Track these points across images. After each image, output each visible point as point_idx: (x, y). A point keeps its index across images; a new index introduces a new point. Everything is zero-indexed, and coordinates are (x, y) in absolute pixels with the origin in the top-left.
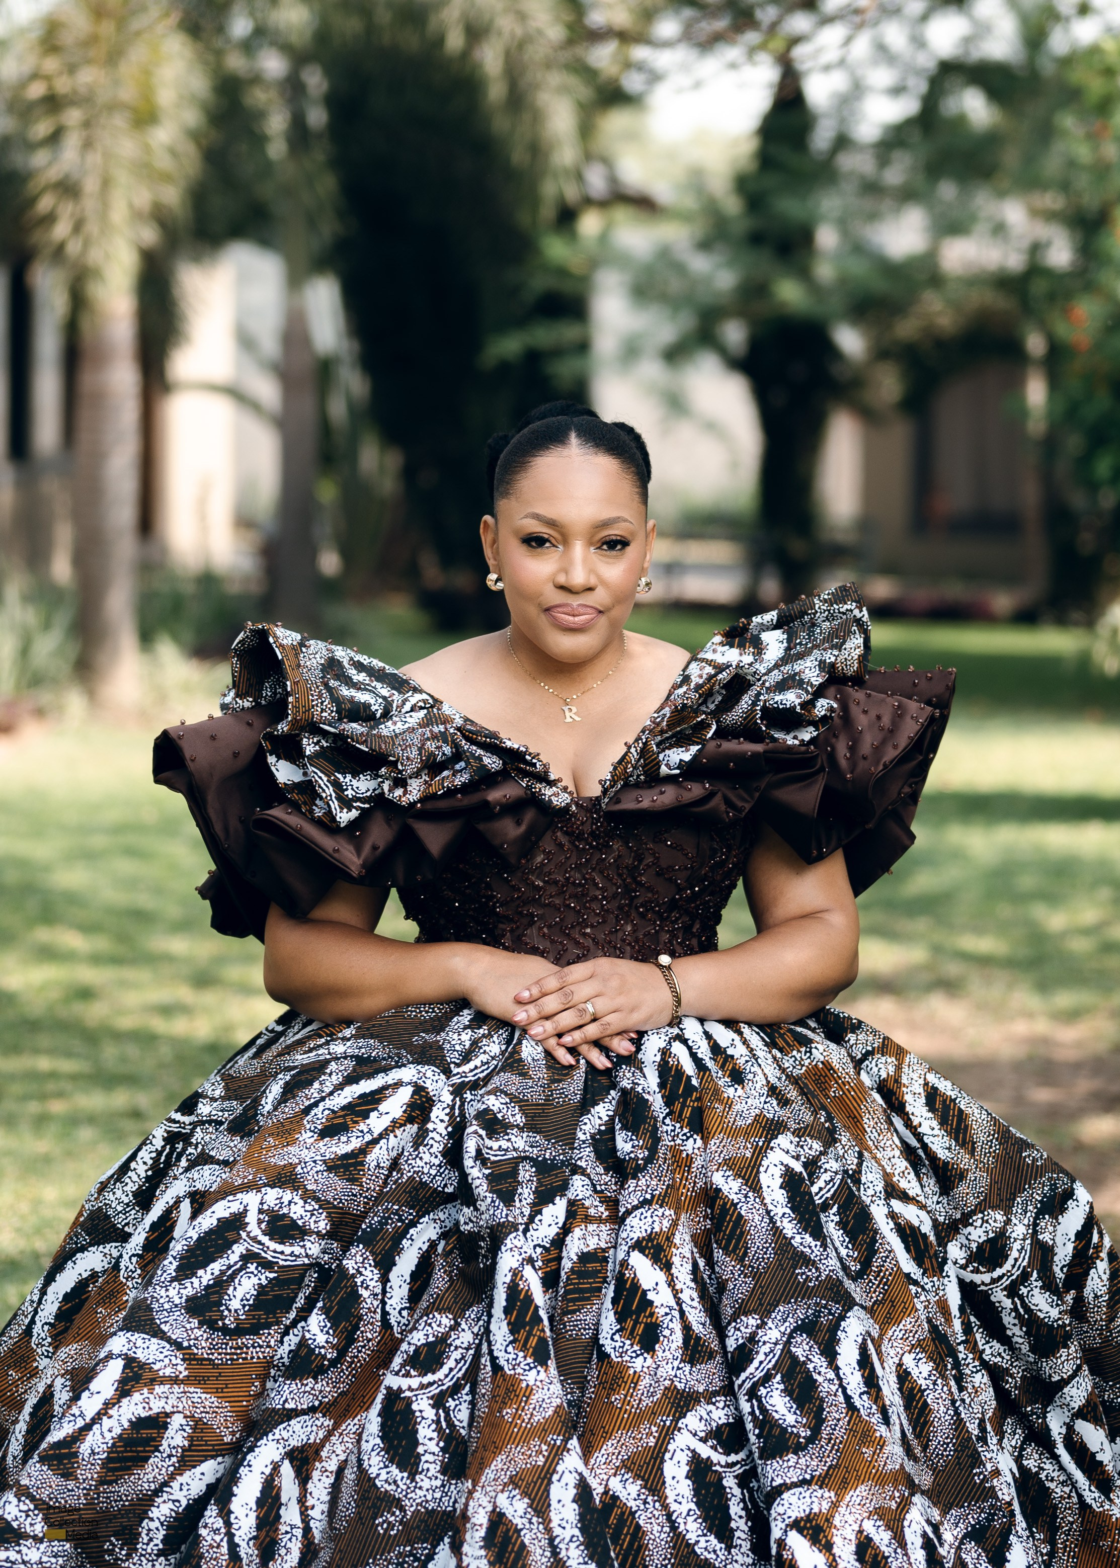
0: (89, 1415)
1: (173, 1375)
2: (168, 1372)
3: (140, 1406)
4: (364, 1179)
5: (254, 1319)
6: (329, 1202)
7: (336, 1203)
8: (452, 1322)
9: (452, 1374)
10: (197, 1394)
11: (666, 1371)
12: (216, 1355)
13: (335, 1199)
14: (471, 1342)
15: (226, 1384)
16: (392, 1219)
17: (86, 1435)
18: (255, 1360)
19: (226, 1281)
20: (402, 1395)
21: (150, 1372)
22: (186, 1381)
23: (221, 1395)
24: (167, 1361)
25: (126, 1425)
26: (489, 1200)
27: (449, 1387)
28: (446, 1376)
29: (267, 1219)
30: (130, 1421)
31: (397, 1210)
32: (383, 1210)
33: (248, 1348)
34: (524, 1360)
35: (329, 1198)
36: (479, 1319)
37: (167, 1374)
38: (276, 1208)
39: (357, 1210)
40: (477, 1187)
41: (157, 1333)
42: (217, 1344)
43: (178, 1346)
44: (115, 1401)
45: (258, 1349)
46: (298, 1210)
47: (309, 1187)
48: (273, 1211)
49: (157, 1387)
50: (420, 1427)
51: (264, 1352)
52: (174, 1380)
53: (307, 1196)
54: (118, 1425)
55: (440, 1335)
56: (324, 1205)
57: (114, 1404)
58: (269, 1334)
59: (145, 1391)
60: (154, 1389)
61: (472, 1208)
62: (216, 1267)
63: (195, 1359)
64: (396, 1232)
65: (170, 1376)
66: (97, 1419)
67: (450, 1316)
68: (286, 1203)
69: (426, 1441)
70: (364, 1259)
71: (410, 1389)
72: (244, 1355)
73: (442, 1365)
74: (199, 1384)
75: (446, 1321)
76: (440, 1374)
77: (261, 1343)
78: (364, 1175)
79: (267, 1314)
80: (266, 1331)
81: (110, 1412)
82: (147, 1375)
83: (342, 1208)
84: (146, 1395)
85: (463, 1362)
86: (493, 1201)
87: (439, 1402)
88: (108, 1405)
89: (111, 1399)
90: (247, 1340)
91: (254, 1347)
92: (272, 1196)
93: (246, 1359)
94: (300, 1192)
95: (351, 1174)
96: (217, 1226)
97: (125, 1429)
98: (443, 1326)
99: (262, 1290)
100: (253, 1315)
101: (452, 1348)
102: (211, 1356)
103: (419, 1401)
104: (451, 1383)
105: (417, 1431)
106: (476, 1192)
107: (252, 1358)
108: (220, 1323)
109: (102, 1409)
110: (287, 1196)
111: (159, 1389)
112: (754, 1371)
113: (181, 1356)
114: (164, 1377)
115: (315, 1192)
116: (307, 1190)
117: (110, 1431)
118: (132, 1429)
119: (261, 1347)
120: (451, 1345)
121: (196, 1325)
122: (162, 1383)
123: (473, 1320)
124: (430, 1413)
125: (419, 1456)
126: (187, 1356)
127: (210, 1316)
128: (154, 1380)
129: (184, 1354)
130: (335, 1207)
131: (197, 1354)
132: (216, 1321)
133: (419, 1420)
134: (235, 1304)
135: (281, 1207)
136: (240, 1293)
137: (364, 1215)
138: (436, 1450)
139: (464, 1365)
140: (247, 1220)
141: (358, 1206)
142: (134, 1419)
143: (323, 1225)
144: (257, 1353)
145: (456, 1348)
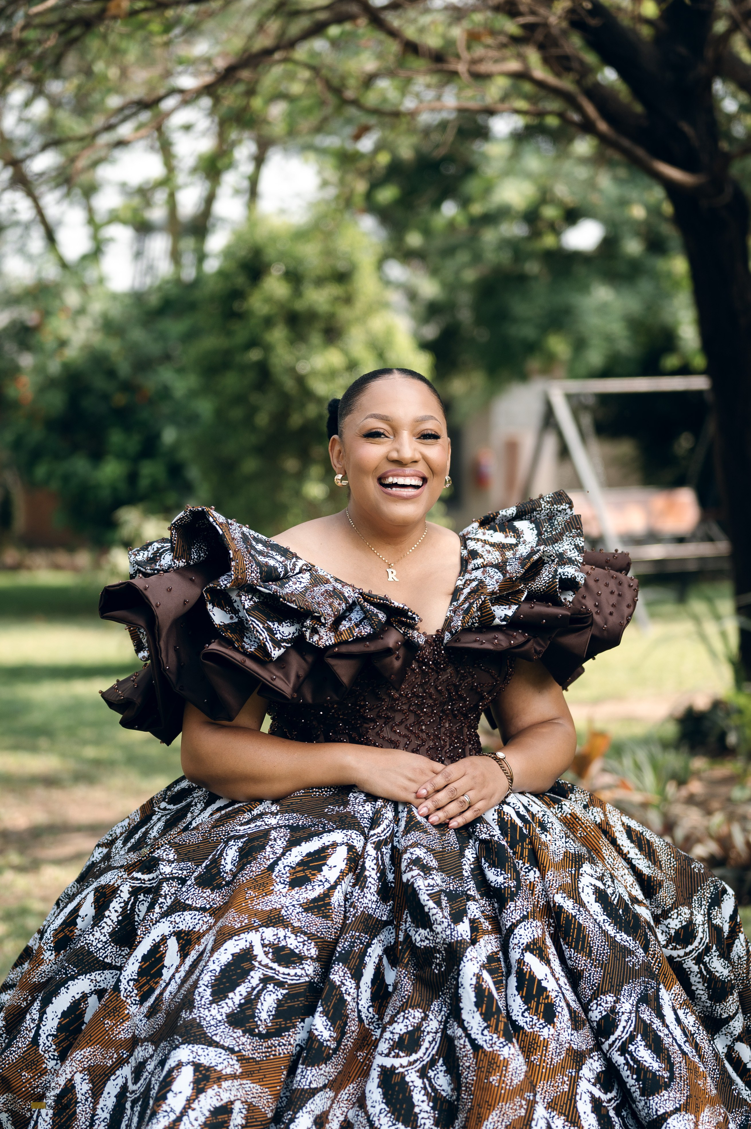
0: (178, 1110)
1: (232, 1073)
2: (229, 1071)
3: (215, 1099)
4: (333, 916)
5: (277, 1025)
6: (314, 935)
7: (319, 935)
8: (423, 1015)
9: (428, 1052)
10: (248, 1084)
11: (565, 1036)
12: (256, 1054)
13: (318, 932)
14: (438, 1027)
15: (264, 1075)
16: (356, 943)
17: (179, 1125)
18: (282, 1056)
19: (254, 999)
20: (397, 1071)
21: (215, 1072)
22: (241, 1076)
23: (262, 1083)
24: (226, 1063)
25: (207, 1114)
26: (446, 924)
27: (428, 1062)
28: (425, 1054)
29: (271, 950)
30: (210, 1111)
31: (358, 936)
32: (350, 937)
33: (275, 1047)
34: (498, 1040)
35: (313, 931)
36: (441, 1010)
37: (228, 1073)
38: (276, 942)
39: (330, 938)
40: (433, 915)
41: (211, 1043)
42: (257, 1046)
43: (232, 1051)
44: (194, 1097)
45: (283, 1047)
46: (293, 942)
47: (295, 925)
48: (274, 944)
49: (223, 1083)
50: (413, 1094)
51: (287, 1049)
52: (234, 1077)
53: (297, 931)
54: (201, 1115)
55: (416, 1025)
56: (311, 937)
57: (194, 1100)
58: (289, 1035)
59: (215, 1087)
60: (221, 1085)
61: (428, 930)
62: (242, 990)
63: (244, 1059)
64: (360, 952)
65: (231, 1074)
66: (184, 1112)
67: (421, 1011)
68: (282, 938)
69: (420, 1103)
70: (345, 973)
71: (402, 1066)
72: (273, 1053)
73: (420, 1046)
74: (249, 1077)
75: (418, 1014)
76: (420, 1053)
77: (284, 1042)
78: (332, 912)
79: (285, 1020)
80: (287, 1033)
81: (193, 1106)
82: (214, 1075)
83: (322, 938)
84: (217, 1090)
85: (434, 1043)
86: (449, 925)
87: (423, 1073)
88: (190, 1101)
89: (191, 1096)
90: (274, 1041)
91: (280, 1046)
92: (269, 933)
93: (275, 1055)
94: (290, 929)
95: (323, 913)
96: (233, 959)
97: (207, 1118)
98: (417, 1018)
99: (280, 1003)
100: (276, 1022)
101: (425, 1033)
102: (254, 1056)
103: (410, 1074)
104: (428, 1059)
105: (412, 1097)
106: (433, 918)
107: (280, 1054)
108: (257, 1030)
109: (186, 1104)
110: (281, 933)
111: (225, 1084)
112: (620, 1033)
113: (236, 1058)
114: (227, 1075)
115: (301, 928)
116: (294, 927)
117: (196, 1120)
118: (212, 1117)
119: (285, 1045)
120: (424, 1031)
121: (241, 1034)
122: (226, 1080)
123: (437, 1011)
124: (419, 1082)
125: (416, 1115)
126: (239, 1058)
127: (250, 1026)
128: (220, 1078)
129: (237, 1057)
130: (319, 938)
131: (245, 1055)
132: (254, 1030)
133: (412, 1088)
134: (264, 1016)
135: (279, 941)
136: (266, 1007)
137: (336, 941)
138: (428, 1109)
139: (436, 1044)
140: (255, 953)
141: (331, 935)
142: (212, 1109)
143: (314, 952)
144: (282, 1050)
145: (428, 1033)
